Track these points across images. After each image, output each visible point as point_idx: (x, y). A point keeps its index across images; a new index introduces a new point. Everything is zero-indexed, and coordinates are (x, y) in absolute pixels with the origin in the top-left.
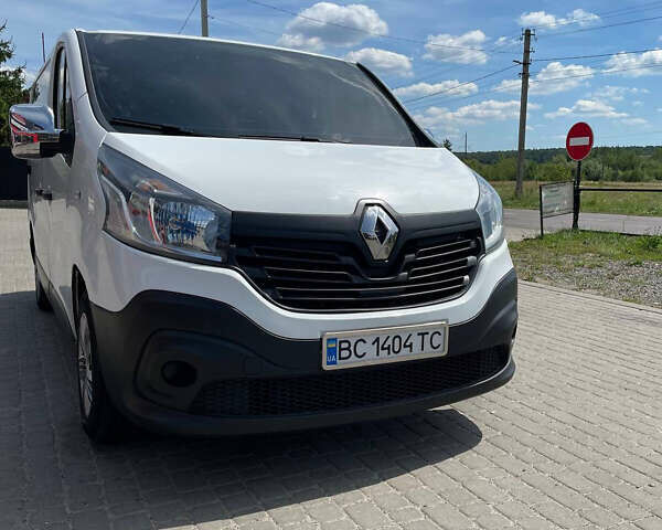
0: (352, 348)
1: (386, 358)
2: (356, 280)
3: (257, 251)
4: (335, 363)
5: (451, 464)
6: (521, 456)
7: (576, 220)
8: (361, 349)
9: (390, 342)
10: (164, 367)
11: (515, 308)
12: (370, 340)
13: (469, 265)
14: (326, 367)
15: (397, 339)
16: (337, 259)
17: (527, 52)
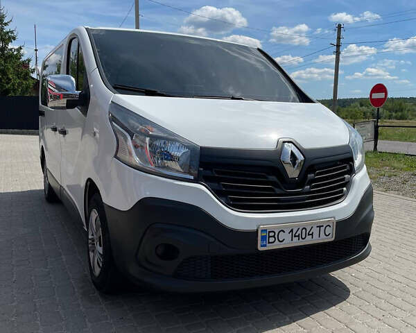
0: (276, 236)
1: (297, 242)
2: (278, 191)
3: (217, 172)
4: (265, 246)
5: (333, 310)
6: (379, 305)
7: (376, 145)
8: (282, 236)
9: (299, 232)
10: (157, 247)
11: (372, 210)
12: (287, 231)
13: (346, 180)
14: (260, 249)
15: (304, 230)
16: (266, 178)
17: (339, 38)
